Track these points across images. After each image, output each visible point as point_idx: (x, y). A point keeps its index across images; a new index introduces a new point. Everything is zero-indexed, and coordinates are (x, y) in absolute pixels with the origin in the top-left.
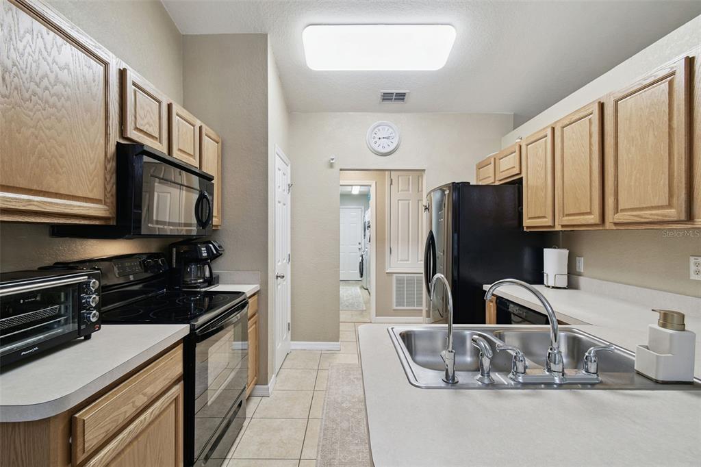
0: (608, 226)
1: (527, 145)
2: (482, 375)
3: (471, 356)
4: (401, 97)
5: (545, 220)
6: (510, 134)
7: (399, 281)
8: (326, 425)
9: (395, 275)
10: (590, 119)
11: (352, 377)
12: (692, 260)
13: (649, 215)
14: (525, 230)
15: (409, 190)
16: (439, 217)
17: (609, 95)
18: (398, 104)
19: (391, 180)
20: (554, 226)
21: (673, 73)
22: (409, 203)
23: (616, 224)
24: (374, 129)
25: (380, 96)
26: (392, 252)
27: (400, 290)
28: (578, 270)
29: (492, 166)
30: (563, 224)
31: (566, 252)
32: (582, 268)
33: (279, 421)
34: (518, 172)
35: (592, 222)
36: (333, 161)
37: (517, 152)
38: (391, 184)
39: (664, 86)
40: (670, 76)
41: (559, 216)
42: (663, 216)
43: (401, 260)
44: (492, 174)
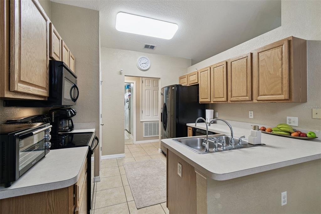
0: (229, 102)
1: (201, 72)
2: (215, 148)
3: (200, 146)
4: (152, 47)
5: (207, 99)
6: (190, 67)
7: (146, 125)
8: (132, 187)
9: (144, 122)
10: (223, 67)
11: (135, 167)
12: (250, 112)
13: (241, 98)
14: (200, 103)
15: (150, 86)
16: (166, 97)
17: (229, 60)
18: (150, 50)
19: (143, 81)
20: (211, 102)
21: (247, 57)
22: (150, 91)
23: (231, 101)
24: (140, 59)
25: (144, 46)
26: (143, 112)
27: (146, 129)
28: (216, 117)
29: (186, 79)
30: (214, 101)
31: (213, 111)
32: (217, 116)
33: (110, 190)
34: (197, 82)
35: (224, 100)
36: (122, 72)
37: (197, 74)
38: (143, 83)
39: (245, 60)
40: (246, 57)
41: (213, 98)
42: (245, 99)
43: (147, 116)
44: (186, 82)
